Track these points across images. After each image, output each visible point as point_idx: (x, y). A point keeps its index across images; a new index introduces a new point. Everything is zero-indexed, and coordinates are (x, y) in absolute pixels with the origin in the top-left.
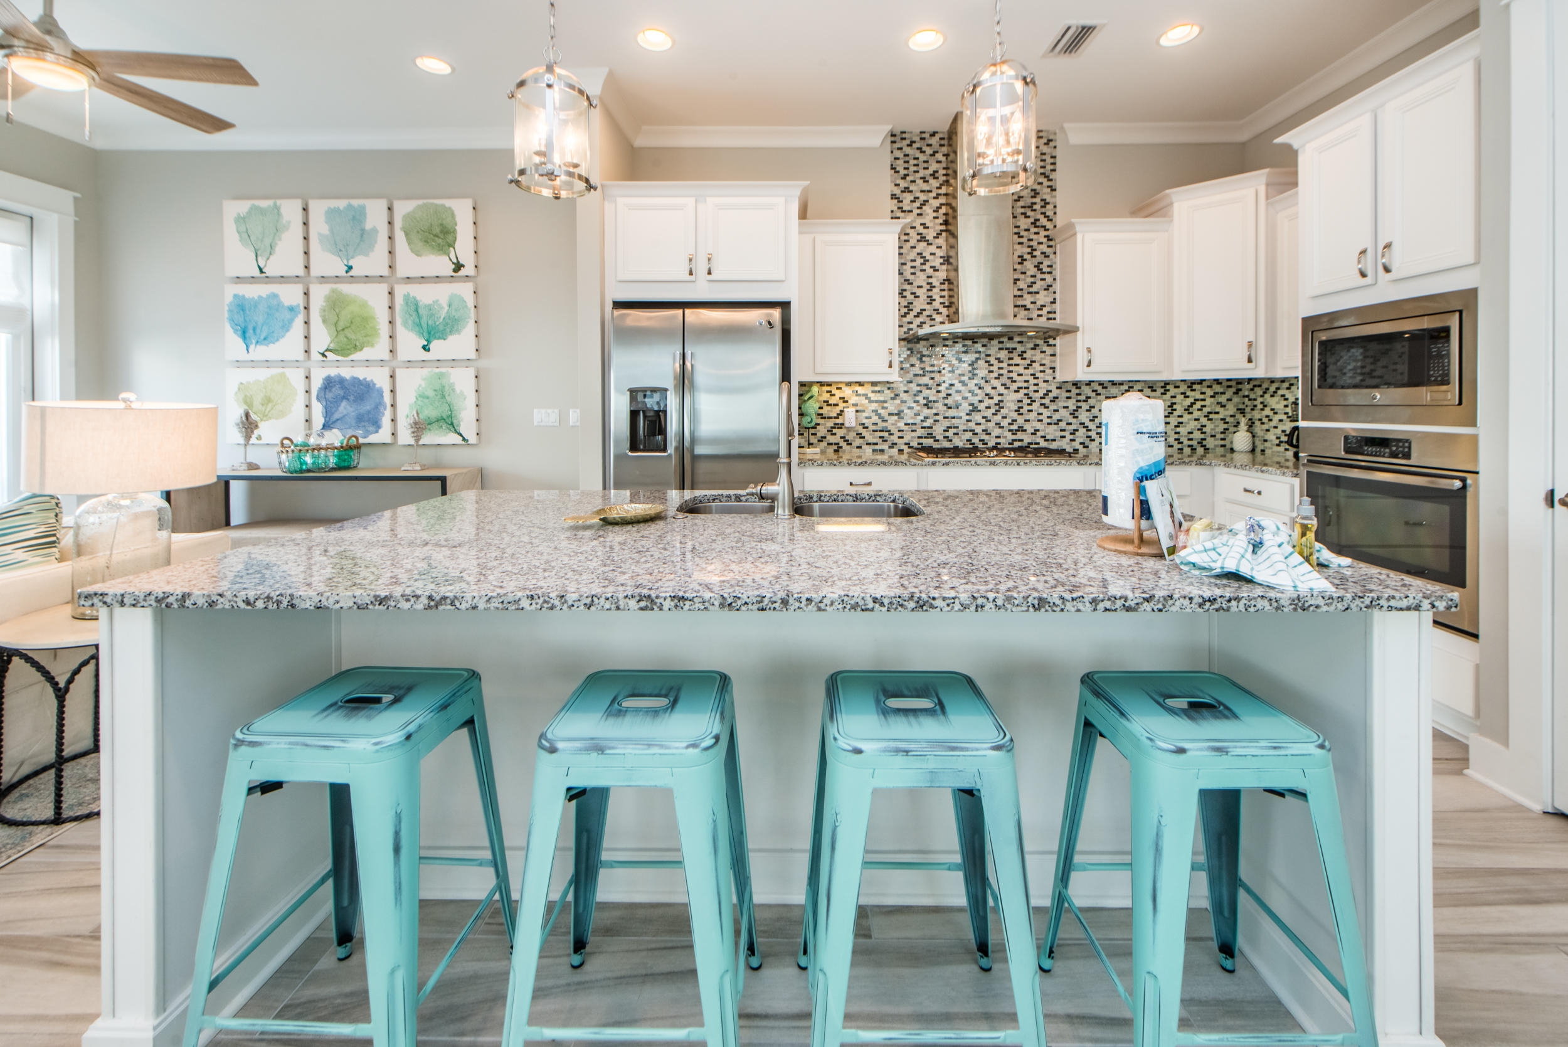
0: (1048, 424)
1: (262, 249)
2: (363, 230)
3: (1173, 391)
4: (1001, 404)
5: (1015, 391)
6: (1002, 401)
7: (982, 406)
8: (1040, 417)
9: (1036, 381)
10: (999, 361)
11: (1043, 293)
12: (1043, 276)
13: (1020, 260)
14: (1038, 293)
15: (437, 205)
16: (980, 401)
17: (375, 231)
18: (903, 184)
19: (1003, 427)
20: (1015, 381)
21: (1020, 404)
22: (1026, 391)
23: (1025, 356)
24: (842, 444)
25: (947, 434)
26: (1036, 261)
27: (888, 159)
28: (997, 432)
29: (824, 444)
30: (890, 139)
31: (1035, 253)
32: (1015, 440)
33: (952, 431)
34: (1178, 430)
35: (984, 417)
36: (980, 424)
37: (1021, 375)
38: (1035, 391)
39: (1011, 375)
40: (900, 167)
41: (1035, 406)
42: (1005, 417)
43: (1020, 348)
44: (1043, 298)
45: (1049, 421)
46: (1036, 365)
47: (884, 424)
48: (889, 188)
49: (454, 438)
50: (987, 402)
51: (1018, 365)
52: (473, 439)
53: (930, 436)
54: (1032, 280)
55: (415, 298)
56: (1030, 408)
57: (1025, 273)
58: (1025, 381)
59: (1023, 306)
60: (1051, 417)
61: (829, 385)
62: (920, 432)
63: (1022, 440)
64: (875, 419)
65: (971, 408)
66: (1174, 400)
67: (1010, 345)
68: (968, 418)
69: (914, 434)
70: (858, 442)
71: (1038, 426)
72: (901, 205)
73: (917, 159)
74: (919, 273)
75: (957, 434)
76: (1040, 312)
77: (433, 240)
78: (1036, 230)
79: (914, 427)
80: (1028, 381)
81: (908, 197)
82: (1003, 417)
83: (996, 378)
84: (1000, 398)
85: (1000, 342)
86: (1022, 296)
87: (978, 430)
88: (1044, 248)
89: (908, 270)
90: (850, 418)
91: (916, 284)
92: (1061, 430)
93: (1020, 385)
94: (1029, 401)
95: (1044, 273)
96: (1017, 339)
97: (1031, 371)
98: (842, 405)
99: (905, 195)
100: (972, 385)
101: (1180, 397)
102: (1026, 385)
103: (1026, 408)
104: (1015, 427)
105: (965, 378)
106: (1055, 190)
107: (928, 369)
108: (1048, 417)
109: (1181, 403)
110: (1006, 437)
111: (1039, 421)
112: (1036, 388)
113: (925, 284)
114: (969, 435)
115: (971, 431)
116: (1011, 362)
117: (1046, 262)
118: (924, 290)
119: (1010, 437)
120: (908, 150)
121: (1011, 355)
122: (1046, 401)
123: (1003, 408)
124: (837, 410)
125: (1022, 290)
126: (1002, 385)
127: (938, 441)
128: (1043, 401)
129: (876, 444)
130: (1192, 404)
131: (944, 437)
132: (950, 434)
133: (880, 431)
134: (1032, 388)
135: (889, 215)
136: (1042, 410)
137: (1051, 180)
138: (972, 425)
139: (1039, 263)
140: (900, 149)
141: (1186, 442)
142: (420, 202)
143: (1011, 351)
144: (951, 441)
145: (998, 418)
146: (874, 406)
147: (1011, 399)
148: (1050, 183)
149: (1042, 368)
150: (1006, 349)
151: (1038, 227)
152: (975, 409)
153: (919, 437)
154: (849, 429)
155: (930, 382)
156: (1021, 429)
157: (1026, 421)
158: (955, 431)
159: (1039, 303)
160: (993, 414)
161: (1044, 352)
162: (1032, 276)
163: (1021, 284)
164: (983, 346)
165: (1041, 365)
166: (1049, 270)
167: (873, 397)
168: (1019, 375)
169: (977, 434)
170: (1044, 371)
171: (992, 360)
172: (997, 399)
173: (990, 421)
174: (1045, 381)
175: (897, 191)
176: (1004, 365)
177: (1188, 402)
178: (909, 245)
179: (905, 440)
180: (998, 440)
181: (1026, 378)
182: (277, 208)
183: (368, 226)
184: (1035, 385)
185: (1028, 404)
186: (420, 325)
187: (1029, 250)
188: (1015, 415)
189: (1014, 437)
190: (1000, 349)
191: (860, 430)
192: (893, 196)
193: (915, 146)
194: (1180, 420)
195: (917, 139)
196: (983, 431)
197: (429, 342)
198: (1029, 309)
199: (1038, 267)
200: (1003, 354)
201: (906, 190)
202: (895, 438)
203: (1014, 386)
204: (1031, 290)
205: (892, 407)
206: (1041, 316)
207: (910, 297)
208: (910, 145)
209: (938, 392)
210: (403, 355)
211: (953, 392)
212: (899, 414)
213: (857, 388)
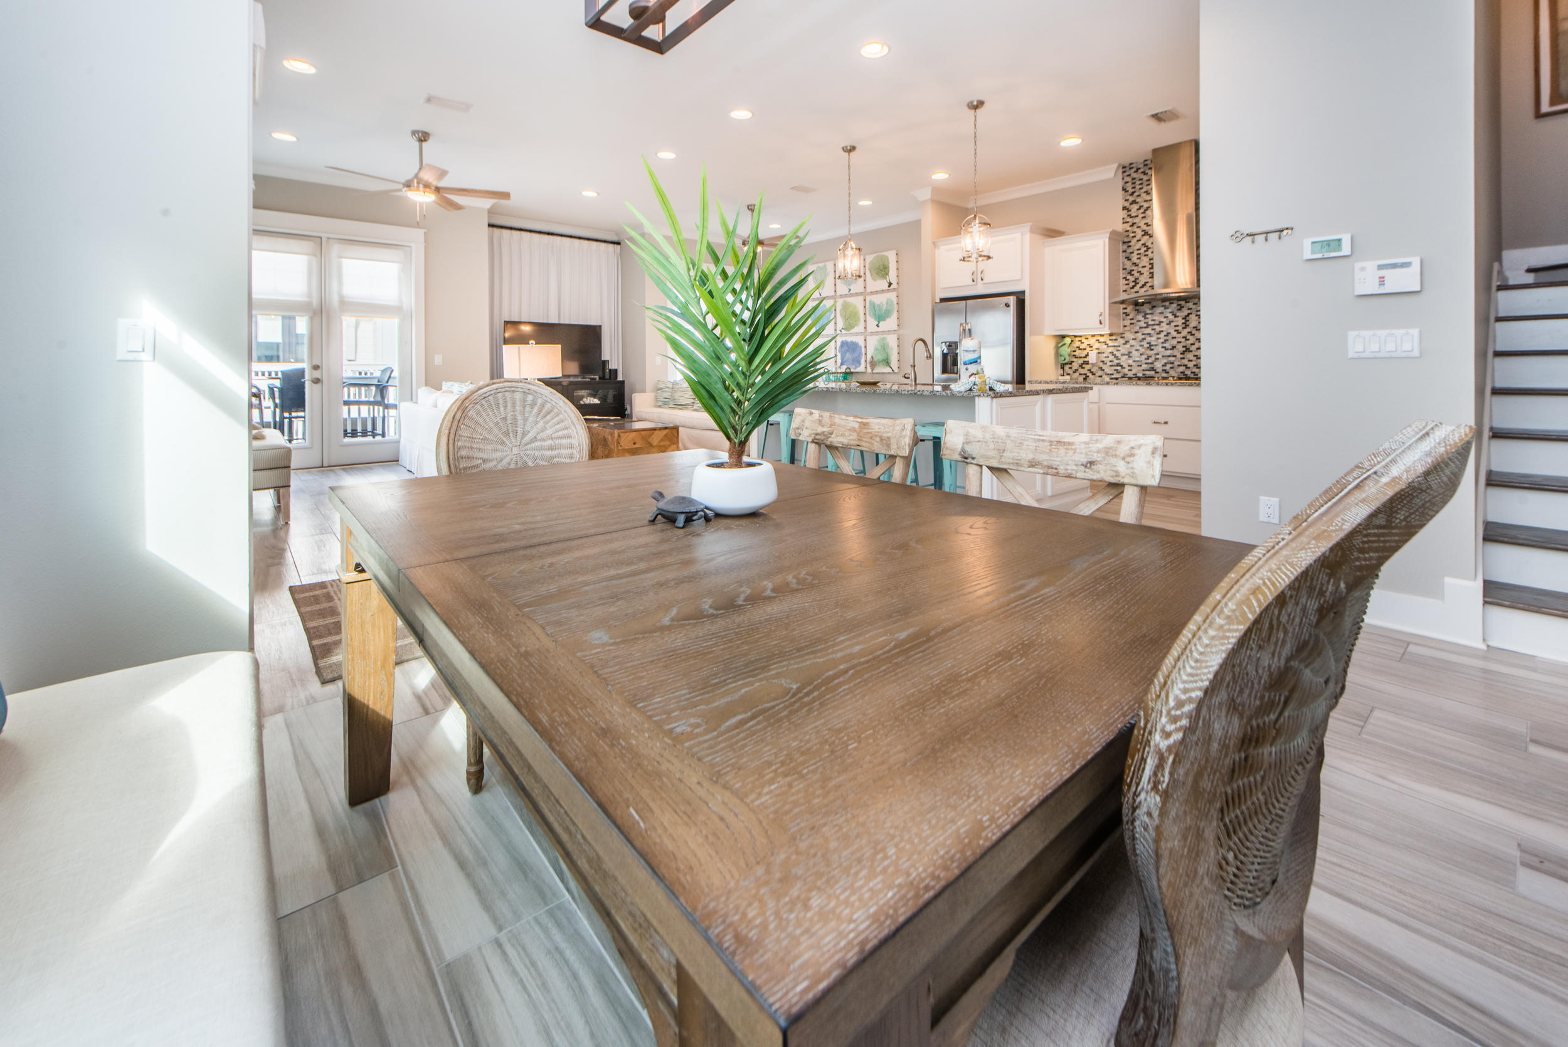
7: (1192, 348)
15: (882, 255)
16: (1192, 344)
18: (1131, 199)
24: (1089, 375)
27: (1120, 184)
29: (1076, 375)
30: (1121, 170)
33: (1169, 366)
35: (1194, 356)
36: (1191, 361)
40: (1129, 188)
47: (1118, 361)
48: (1121, 203)
49: (888, 370)
52: (896, 370)
53: (1152, 369)
55: (873, 302)
61: (1080, 337)
62: (1144, 366)
64: (1111, 358)
65: (1184, 349)
68: (1182, 356)
69: (1140, 367)
70: (1100, 373)
72: (1129, 212)
74: (1143, 258)
75: (1174, 368)
77: (880, 273)
79: (1140, 363)
81: (1135, 207)
87: (1190, 365)
90: (1092, 358)
91: (1141, 265)
98: (1089, 349)
99: (1133, 205)
100: (1184, 333)
105: (1180, 328)
107: (1151, 323)
113: (1147, 265)
114: (1182, 369)
118: (1147, 269)
120: (1134, 177)
124: (1085, 352)
127: (1159, 372)
129: (1112, 374)
131: (1163, 370)
132: (1168, 367)
133: (1115, 365)
135: (1122, 220)
138: (1185, 362)
140: (1129, 175)
142: (875, 255)
144: (1169, 372)
146: (1111, 350)
153: (1143, 370)
154: (1093, 364)
155: (1152, 332)
167: (1111, 343)
175: (1127, 204)
178: (1135, 239)
179: (1134, 372)
182: (825, 266)
186: (875, 315)
191: (1101, 365)
192: (1124, 208)
193: (1140, 171)
195: (1141, 167)
197: (879, 322)
201: (1134, 202)
202: (1126, 371)
205: (1124, 349)
208: (1136, 172)
209: (1158, 338)
210: (869, 330)
211: (1170, 337)
212: (1129, 355)
213: (1099, 338)
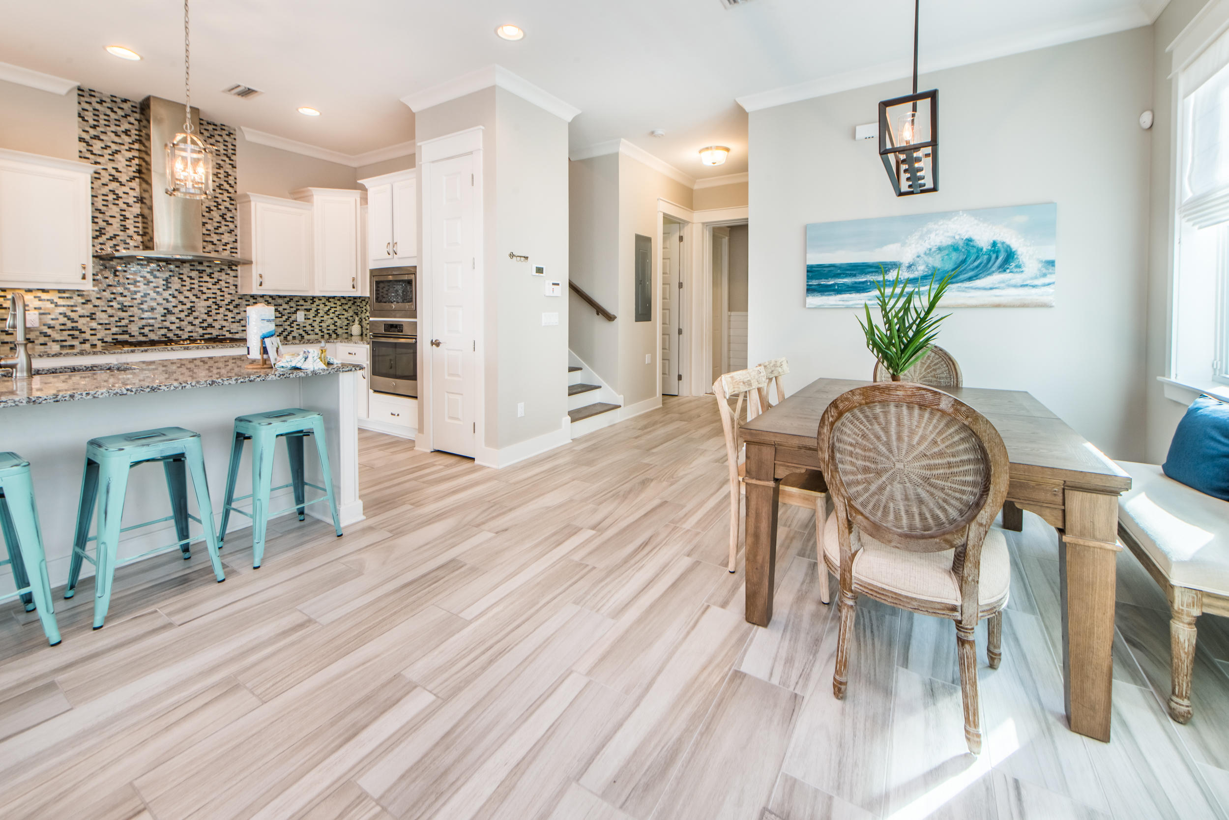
0: (232, 322)
3: (317, 302)
4: (193, 309)
5: (205, 300)
6: (194, 307)
7: (176, 310)
8: (226, 318)
9: (222, 294)
10: (191, 278)
11: (227, 235)
12: (227, 223)
13: (207, 210)
14: (223, 234)
16: (176, 307)
18: (92, 132)
19: (195, 325)
20: (205, 293)
21: (209, 309)
22: (214, 300)
23: (213, 276)
25: (142, 331)
26: (221, 213)
27: (75, 109)
28: (190, 328)
30: (77, 92)
31: (220, 207)
32: (206, 334)
33: (147, 328)
34: (321, 324)
35: (177, 318)
36: (174, 323)
37: (210, 289)
38: (221, 300)
39: (201, 289)
40: (89, 116)
41: (222, 310)
42: (197, 318)
43: (208, 270)
44: (226, 238)
45: (233, 320)
46: (223, 283)
47: (74, 325)
48: (77, 132)
50: (180, 307)
51: (207, 282)
53: (125, 332)
54: (218, 225)
56: (217, 311)
57: (212, 219)
58: (213, 293)
59: (210, 242)
60: (234, 318)
62: (114, 330)
63: (211, 334)
64: (63, 320)
65: (166, 311)
66: (318, 307)
67: (200, 268)
68: (163, 318)
69: (108, 332)
70: (43, 341)
71: (224, 323)
72: (90, 148)
73: (107, 116)
74: (111, 206)
75: (153, 331)
76: (225, 247)
78: (221, 191)
79: (108, 327)
80: (216, 293)
81: (98, 144)
82: (195, 318)
83: (188, 290)
84: (192, 304)
85: (191, 265)
86: (210, 235)
87: (173, 327)
88: (227, 204)
89: (99, 204)
91: (108, 214)
92: (243, 326)
93: (209, 296)
94: (217, 307)
95: (228, 221)
96: (206, 264)
97: (218, 286)
99: (94, 141)
100: (166, 294)
101: (322, 306)
102: (214, 296)
103: (214, 312)
104: (205, 325)
105: (160, 290)
106: (235, 167)
107: (122, 281)
108: (232, 318)
109: (323, 309)
110: (197, 332)
111: (225, 320)
112: (222, 298)
113: (118, 215)
114: (163, 331)
115: (165, 328)
116: (201, 279)
117: (229, 215)
118: (117, 219)
119: (201, 331)
120: (97, 106)
121: (201, 275)
122: (231, 307)
123: (195, 311)
125: (209, 230)
126: (194, 295)
127: (134, 336)
128: (228, 307)
129: (65, 341)
130: (329, 310)
131: (140, 333)
132: (146, 330)
133: (69, 330)
134: (219, 298)
135: (78, 154)
136: (227, 313)
137: (232, 160)
138: (167, 324)
139: (224, 214)
140: (89, 103)
141: (326, 331)
143: (201, 272)
144: (147, 336)
145: (191, 318)
146: (62, 309)
147: (201, 306)
148: (231, 162)
149: (227, 285)
150: (197, 270)
151: (222, 189)
152: (169, 312)
153: (113, 334)
154: (32, 330)
155: (125, 291)
156: (210, 326)
157: (214, 320)
158: (151, 328)
159: (224, 241)
160: (186, 316)
161: (229, 274)
162: (218, 222)
163: (209, 227)
164: (176, 267)
165: (226, 283)
166: (231, 220)
167: (61, 302)
168: (208, 289)
169: (171, 330)
170: (228, 287)
171: (185, 278)
172: (189, 305)
173: (183, 321)
174: (229, 294)
175: (86, 137)
176: (196, 281)
177: (327, 308)
178: (100, 182)
179: (99, 336)
180: (191, 334)
181: (214, 291)
184: (221, 296)
185: (216, 309)
187: (215, 204)
188: (205, 317)
189: (205, 332)
190: (191, 270)
191: (45, 329)
192: (81, 139)
193: (105, 104)
194: (322, 319)
195: (107, 100)
196: (177, 328)
198: (215, 244)
199: (223, 216)
200: (194, 274)
201: (96, 137)
202: (87, 336)
203: (205, 296)
204: (217, 231)
205: (83, 310)
206: (226, 250)
207: (102, 224)
208: (99, 103)
209: (133, 299)
211: (148, 299)
212: (92, 316)
213: (40, 294)
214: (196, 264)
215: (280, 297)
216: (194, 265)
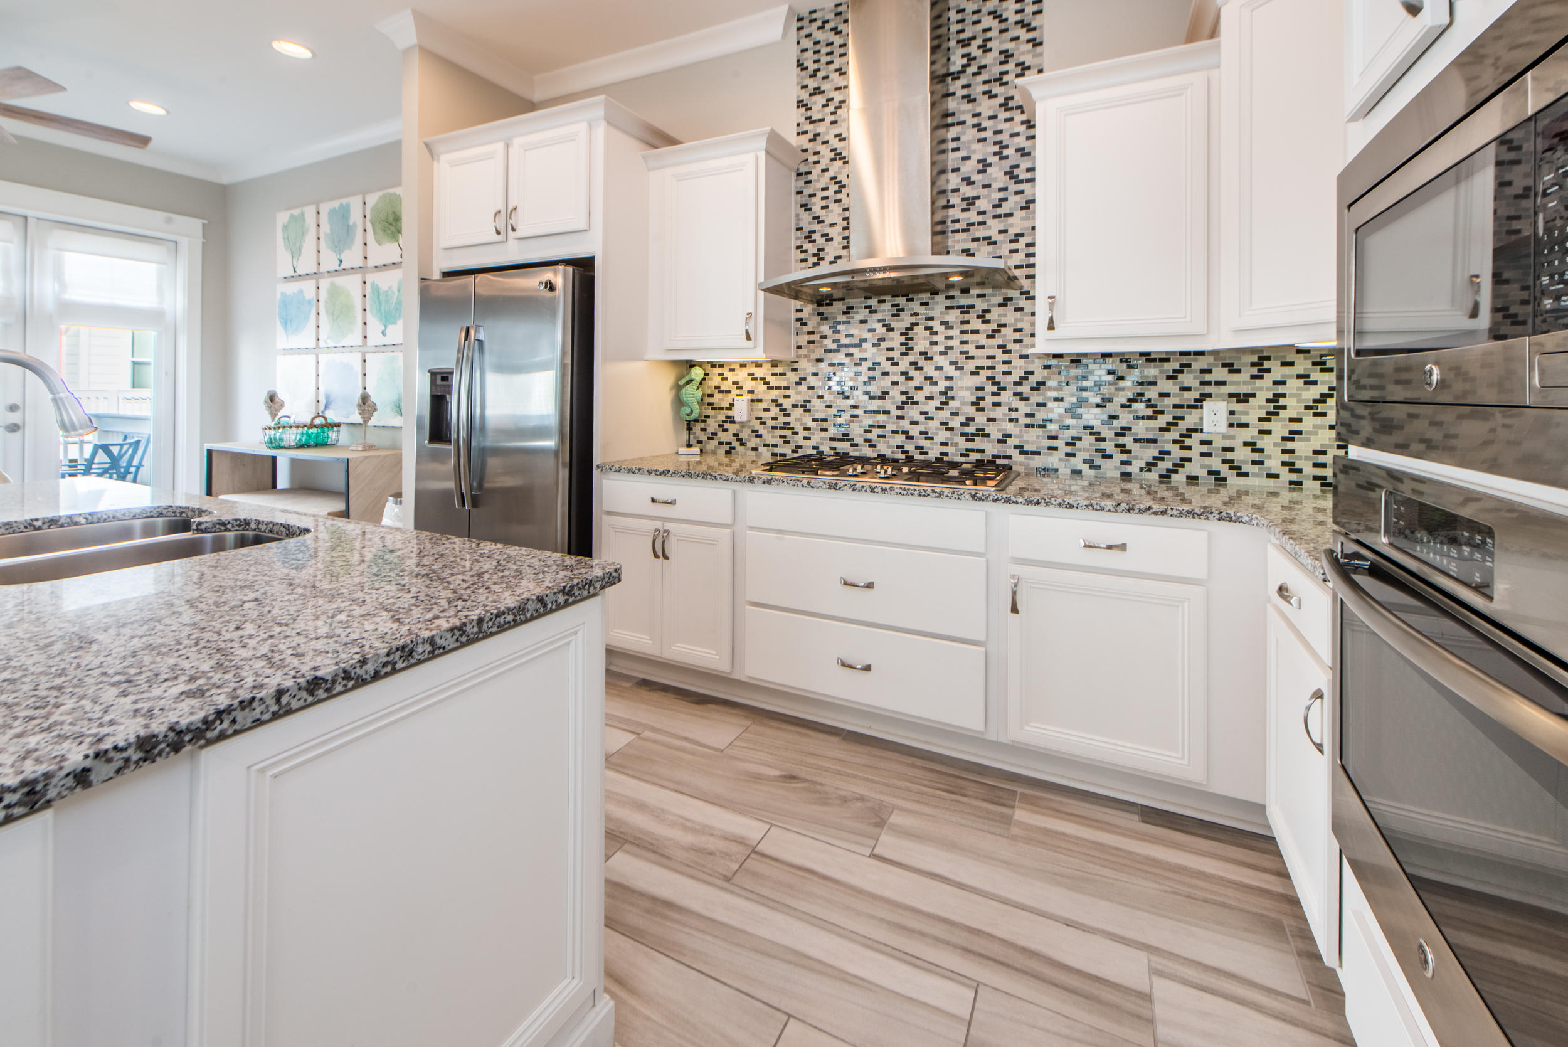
0: (1027, 426)
1: (295, 252)
2: (348, 226)
3: (1277, 371)
4: (950, 394)
5: (972, 373)
6: (952, 389)
7: (919, 397)
8: (1014, 415)
9: (1006, 357)
10: (946, 325)
11: (1019, 214)
12: (1020, 187)
13: (980, 166)
14: (1011, 215)
15: (391, 195)
17: (355, 225)
18: (812, 84)
19: (952, 429)
20: (972, 358)
21: (980, 394)
22: (989, 373)
23: (988, 316)
24: (736, 444)
25: (869, 436)
26: (1006, 165)
27: (793, 52)
28: (942, 435)
29: (714, 443)
30: (795, 25)
31: (1005, 152)
32: (972, 450)
33: (876, 432)
34: (1289, 445)
35: (922, 413)
36: (916, 423)
37: (982, 347)
38: (1005, 373)
39: (965, 348)
40: (809, 59)
41: (1006, 397)
42: (957, 414)
43: (980, 305)
44: (1016, 224)
45: (1029, 421)
46: (1007, 332)
47: (787, 419)
48: (794, 93)
50: (928, 390)
51: (976, 332)
53: (845, 437)
54: (1001, 195)
55: (377, 286)
56: (996, 399)
57: (989, 186)
58: (989, 357)
59: (984, 239)
60: (1032, 415)
61: (721, 366)
62: (833, 432)
63: (983, 451)
64: (775, 411)
65: (903, 398)
66: (1281, 389)
67: (965, 301)
68: (899, 413)
69: (823, 434)
70: (753, 442)
71: (1009, 428)
72: (809, 114)
73: (830, 44)
74: (832, 206)
75: (883, 437)
76: (1014, 246)
77: (389, 229)
78: (1008, 115)
79: (824, 425)
80: (992, 357)
81: (820, 100)
82: (952, 414)
83: (941, 353)
84: (948, 384)
85: (947, 298)
86: (984, 223)
87: (915, 431)
88: (1021, 141)
90: (741, 411)
91: (827, 222)
92: (1051, 438)
93: (980, 363)
94: (995, 389)
95: (1022, 182)
96: (975, 291)
97: (998, 341)
98: (735, 391)
99: (814, 98)
100: (904, 364)
101: (1294, 385)
102: (989, 363)
103: (990, 399)
104: (971, 429)
105: (896, 354)
106: (1041, 44)
107: (845, 341)
108: (1027, 415)
109: (1297, 396)
110: (956, 444)
111: (1011, 420)
112: (1006, 368)
113: (839, 220)
114: (900, 439)
115: (903, 432)
116: (966, 327)
117: (1025, 164)
118: (839, 229)
119: (963, 444)
120: (818, 35)
121: (966, 317)
122: (1025, 389)
123: (952, 398)
124: (729, 398)
125: (984, 213)
126: (951, 363)
127: (856, 445)
128: (1019, 389)
129: (776, 446)
130: (1323, 399)
131: (865, 441)
132: (873, 436)
133: (781, 428)
134: (1001, 368)
135: (795, 130)
136: (1016, 403)
137: (1034, 29)
138: (905, 424)
139: (1012, 167)
140: (809, 36)
141: (1309, 470)
142: (380, 193)
143: (965, 309)
144: (874, 446)
145: (944, 415)
146: (774, 394)
147: (965, 385)
148: (1031, 35)
149: (1017, 336)
150: (958, 307)
151: (1011, 109)
152: (910, 401)
153: (831, 439)
154: (743, 424)
155: (847, 360)
156: (981, 433)
157: (989, 420)
158: (880, 432)
159: (1012, 231)
160: (937, 409)
161: (1022, 309)
162: (1000, 190)
163: (982, 205)
164: (922, 304)
165: (1016, 330)
166: (1029, 175)
167: (773, 382)
168: (978, 347)
169: (912, 438)
170: (1020, 341)
171: (936, 325)
172: (943, 385)
173: (932, 419)
174: (1021, 357)
175: (804, 95)
176: (955, 332)
177: (1314, 392)
178: (819, 167)
179: (813, 443)
180: (945, 449)
181: (990, 352)
182: (303, 214)
183: (351, 223)
184: (1005, 363)
185: (993, 394)
186: (380, 311)
187: (996, 148)
188: (971, 411)
189: (970, 445)
190: (948, 308)
191: (757, 425)
192: (801, 104)
193: (828, 26)
194: (1295, 426)
195: (831, 16)
196: (922, 433)
197: (386, 327)
198: (995, 243)
199: (1010, 174)
200: (953, 316)
201: (818, 91)
202: (799, 439)
203: (971, 366)
204: (999, 211)
205: (798, 395)
206: (1016, 251)
207: (821, 241)
208: (821, 28)
209: (857, 374)
210: (371, 342)
211: (877, 373)
212: (805, 406)
213: (753, 369)
214: (956, 293)
215: (1148, 357)
216: (952, 297)
